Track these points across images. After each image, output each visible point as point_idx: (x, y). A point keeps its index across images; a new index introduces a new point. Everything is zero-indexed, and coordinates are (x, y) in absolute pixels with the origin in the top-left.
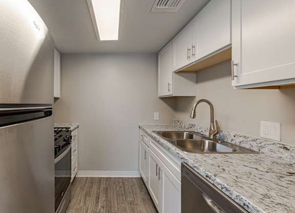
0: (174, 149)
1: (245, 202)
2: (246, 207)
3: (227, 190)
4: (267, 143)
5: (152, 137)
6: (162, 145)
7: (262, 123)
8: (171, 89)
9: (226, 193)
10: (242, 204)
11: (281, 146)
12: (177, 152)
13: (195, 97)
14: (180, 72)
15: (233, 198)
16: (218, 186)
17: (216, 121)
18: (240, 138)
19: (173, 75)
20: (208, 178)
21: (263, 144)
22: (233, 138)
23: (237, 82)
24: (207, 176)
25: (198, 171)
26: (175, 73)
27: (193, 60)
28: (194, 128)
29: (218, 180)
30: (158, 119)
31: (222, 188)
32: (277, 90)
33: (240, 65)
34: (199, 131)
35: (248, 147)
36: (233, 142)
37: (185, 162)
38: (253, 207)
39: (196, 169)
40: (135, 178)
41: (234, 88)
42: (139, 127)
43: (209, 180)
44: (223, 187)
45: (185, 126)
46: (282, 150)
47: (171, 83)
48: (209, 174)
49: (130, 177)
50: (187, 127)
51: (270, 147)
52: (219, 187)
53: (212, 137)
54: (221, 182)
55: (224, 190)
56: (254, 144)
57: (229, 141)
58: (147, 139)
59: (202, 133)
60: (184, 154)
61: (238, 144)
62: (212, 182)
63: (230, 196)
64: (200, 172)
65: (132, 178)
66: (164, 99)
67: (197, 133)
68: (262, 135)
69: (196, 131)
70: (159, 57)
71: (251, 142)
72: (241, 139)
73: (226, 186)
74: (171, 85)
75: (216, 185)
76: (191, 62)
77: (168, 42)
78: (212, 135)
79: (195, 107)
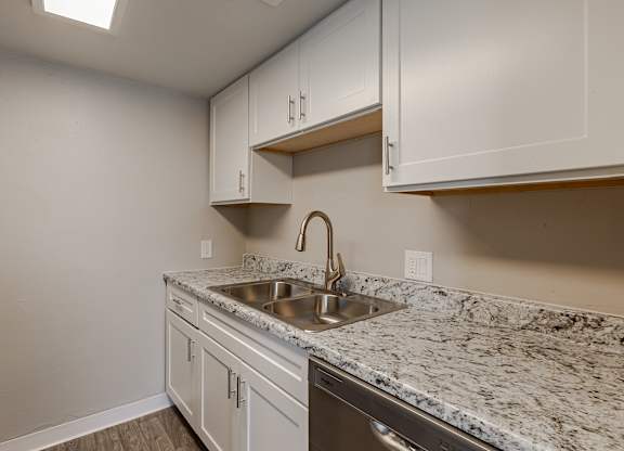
0: (283, 329)
1: (473, 422)
2: (476, 433)
3: (430, 403)
4: (418, 287)
5: (211, 303)
6: (243, 320)
7: (408, 254)
8: (246, 187)
9: (428, 410)
10: (467, 428)
11: (436, 290)
12: (292, 333)
13: (290, 205)
14: (265, 150)
15: (445, 419)
16: (407, 399)
17: (338, 255)
18: (376, 283)
19: (250, 155)
20: (381, 386)
21: (410, 290)
22: (364, 284)
23: (393, 179)
24: (379, 381)
25: (356, 373)
26: (255, 151)
27: (300, 126)
28: (291, 271)
29: (407, 386)
30: (210, 256)
31: (418, 402)
32: (428, 198)
33: (396, 145)
34: (301, 276)
35: (387, 298)
36: (365, 293)
37: (318, 354)
38: (491, 429)
39: (348, 369)
40: (156, 415)
41: (386, 190)
42: (166, 280)
43: (384, 388)
44: (419, 398)
45: (269, 269)
46: (437, 297)
47: (245, 172)
48: (385, 375)
49: (141, 415)
50: (273, 270)
51: (420, 293)
52: (411, 399)
53: (329, 288)
54: (415, 390)
55: (423, 406)
56: (398, 291)
57: (358, 290)
58: (192, 309)
59: (305, 280)
60: (308, 336)
61: (372, 294)
62: (393, 392)
63: (438, 414)
64: (359, 375)
65: (147, 418)
66: (224, 209)
67: (297, 280)
68: (408, 275)
69: (294, 277)
70: (214, 109)
71: (394, 289)
72: (378, 285)
73: (428, 396)
74: (246, 178)
75: (403, 397)
76: (296, 129)
77: (239, 78)
78: (331, 282)
79: (305, 227)
